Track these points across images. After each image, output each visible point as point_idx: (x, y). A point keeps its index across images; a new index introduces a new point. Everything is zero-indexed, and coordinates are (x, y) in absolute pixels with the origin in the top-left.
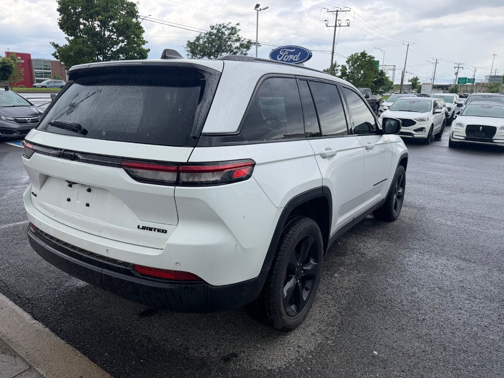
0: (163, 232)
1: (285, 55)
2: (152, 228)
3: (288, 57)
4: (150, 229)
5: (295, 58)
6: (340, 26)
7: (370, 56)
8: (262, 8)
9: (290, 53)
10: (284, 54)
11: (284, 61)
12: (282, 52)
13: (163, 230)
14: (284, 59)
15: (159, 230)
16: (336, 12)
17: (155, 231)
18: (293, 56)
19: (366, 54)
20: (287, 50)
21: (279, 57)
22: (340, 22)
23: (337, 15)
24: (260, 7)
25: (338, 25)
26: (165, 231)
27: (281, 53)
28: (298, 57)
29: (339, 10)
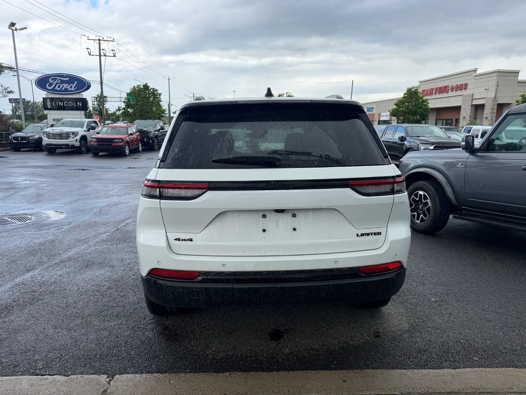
0: (378, 234)
1: (57, 84)
2: (369, 233)
3: (61, 86)
4: (368, 234)
5: (71, 87)
6: (105, 56)
7: (153, 89)
8: (18, 28)
9: (62, 82)
10: (55, 83)
11: (56, 90)
12: (52, 80)
13: (378, 233)
14: (57, 88)
15: (375, 234)
16: (98, 41)
17: (372, 235)
18: (67, 85)
19: (149, 87)
20: (59, 78)
21: (49, 86)
22: (104, 51)
23: (100, 44)
24: (15, 26)
25: (102, 54)
26: (379, 234)
27: (50, 81)
28: (73, 86)
29: (101, 39)
